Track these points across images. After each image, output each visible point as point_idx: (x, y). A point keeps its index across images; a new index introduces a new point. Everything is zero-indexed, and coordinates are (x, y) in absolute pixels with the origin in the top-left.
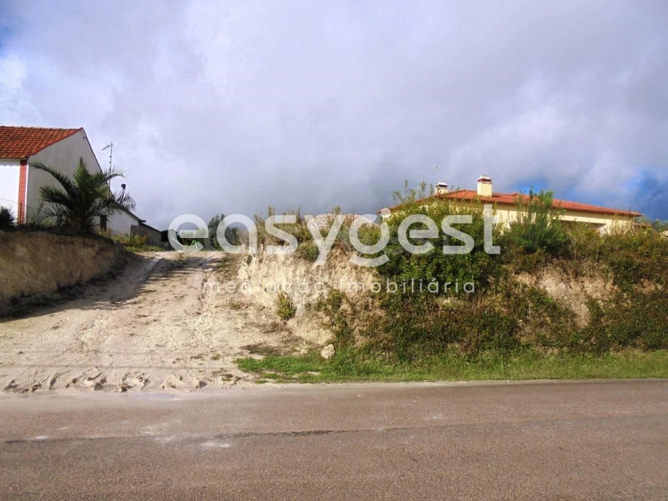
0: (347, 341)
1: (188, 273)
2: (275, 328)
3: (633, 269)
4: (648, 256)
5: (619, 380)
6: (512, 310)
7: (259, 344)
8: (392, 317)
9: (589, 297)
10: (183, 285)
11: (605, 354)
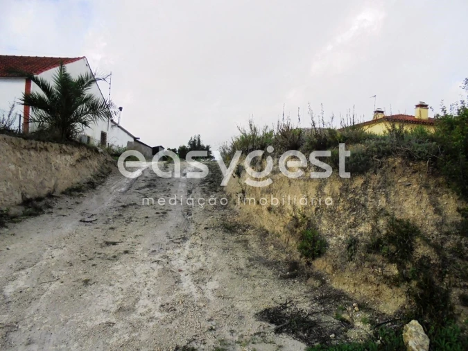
2: (294, 271)
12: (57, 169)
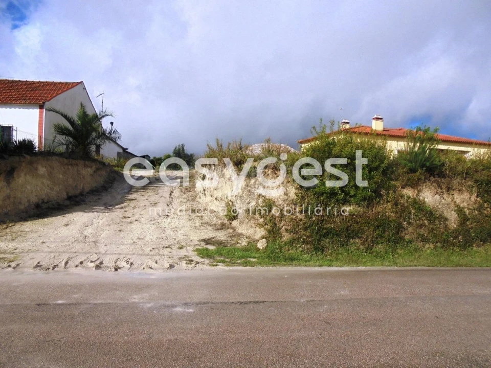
0: (276, 236)
1: (159, 187)
2: (223, 227)
5: (480, 268)
6: (399, 215)
7: (212, 238)
8: (310, 219)
9: (457, 206)
10: (156, 195)
11: (469, 249)
12: (83, 178)
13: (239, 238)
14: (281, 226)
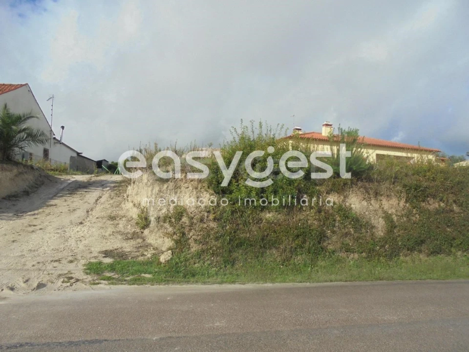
0: (184, 247)
1: (89, 191)
2: (134, 236)
3: (421, 190)
4: (434, 180)
5: (401, 282)
6: (322, 223)
7: (116, 250)
8: (223, 228)
9: (385, 212)
10: (80, 201)
11: (396, 259)
13: (146, 249)
14: (190, 237)
